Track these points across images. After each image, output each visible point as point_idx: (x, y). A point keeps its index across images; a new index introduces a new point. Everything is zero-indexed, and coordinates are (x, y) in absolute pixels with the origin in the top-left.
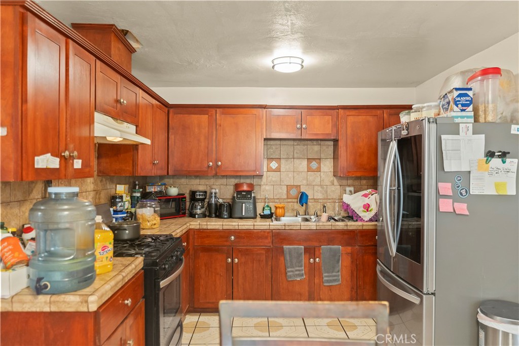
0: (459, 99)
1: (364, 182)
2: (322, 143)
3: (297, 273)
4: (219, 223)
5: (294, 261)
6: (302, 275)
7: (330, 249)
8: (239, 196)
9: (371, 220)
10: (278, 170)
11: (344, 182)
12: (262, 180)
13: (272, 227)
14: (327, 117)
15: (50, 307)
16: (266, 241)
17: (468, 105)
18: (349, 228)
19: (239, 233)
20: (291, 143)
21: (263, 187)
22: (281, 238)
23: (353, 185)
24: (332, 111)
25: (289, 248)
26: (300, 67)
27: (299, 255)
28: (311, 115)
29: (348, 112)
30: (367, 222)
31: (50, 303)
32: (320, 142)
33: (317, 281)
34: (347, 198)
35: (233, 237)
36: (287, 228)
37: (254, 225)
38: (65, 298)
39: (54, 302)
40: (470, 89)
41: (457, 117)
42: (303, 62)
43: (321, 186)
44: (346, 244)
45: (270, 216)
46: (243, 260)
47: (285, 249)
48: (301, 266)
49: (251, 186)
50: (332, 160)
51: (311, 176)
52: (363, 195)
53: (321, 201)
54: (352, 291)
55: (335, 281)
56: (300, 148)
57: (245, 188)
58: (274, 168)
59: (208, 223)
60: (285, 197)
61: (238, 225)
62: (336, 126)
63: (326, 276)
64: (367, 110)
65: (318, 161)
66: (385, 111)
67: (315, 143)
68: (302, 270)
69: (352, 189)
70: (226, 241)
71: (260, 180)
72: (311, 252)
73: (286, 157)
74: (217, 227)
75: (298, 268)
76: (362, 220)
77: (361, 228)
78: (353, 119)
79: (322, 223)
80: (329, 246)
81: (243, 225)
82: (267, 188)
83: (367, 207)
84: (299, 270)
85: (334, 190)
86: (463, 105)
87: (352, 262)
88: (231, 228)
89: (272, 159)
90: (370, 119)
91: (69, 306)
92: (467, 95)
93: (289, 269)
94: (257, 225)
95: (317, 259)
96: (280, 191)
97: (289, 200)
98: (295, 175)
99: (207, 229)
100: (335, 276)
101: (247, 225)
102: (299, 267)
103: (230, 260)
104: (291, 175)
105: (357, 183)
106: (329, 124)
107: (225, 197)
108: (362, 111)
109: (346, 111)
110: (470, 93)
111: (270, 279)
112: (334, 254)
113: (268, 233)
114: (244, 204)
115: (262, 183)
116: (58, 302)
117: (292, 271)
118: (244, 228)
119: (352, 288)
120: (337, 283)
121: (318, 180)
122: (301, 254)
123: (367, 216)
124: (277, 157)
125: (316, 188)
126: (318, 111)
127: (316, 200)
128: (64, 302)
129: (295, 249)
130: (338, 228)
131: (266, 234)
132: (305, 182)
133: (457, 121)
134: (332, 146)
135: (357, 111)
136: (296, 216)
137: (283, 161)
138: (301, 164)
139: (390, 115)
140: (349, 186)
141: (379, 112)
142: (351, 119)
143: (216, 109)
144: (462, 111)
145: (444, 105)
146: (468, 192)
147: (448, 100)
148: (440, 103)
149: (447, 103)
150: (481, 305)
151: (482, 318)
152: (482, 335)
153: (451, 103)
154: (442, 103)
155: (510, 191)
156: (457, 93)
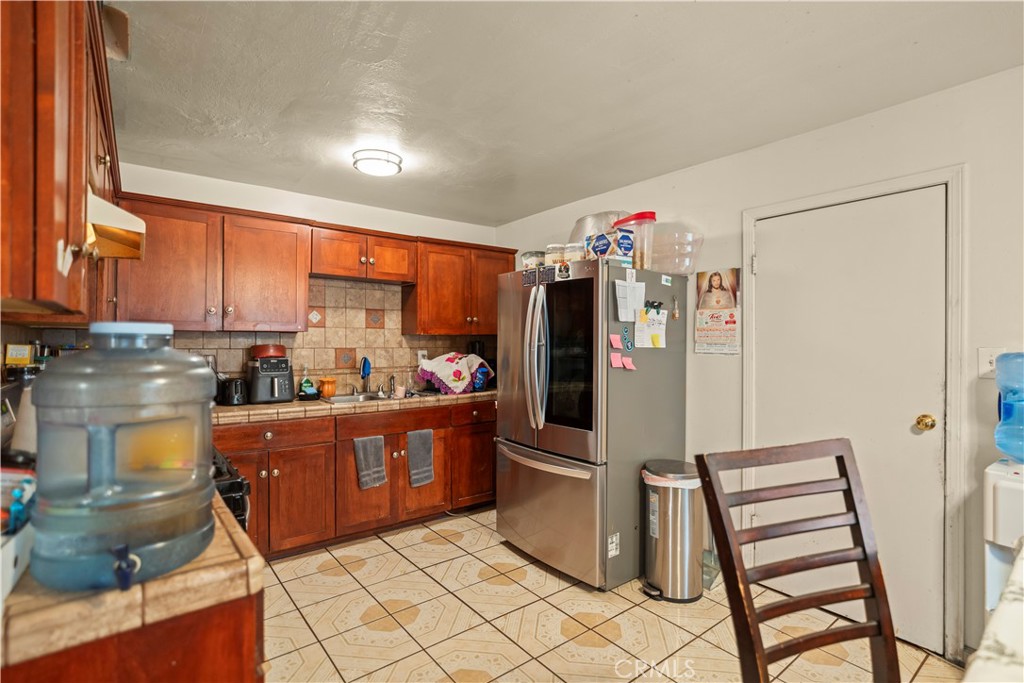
0: (621, 241)
1: (440, 343)
2: (386, 287)
3: (376, 475)
4: (242, 413)
5: (371, 459)
6: (384, 478)
7: (420, 434)
8: (265, 366)
9: (464, 392)
10: (321, 325)
11: (416, 343)
12: (294, 341)
13: (334, 412)
14: (402, 251)
15: (143, 615)
16: (327, 434)
17: (629, 250)
18: (442, 404)
19: (280, 428)
20: (343, 284)
21: (297, 352)
22: (348, 426)
23: (427, 348)
24: (409, 244)
25: (362, 442)
26: (397, 169)
27: (378, 449)
28: (381, 245)
29: (429, 247)
30: (460, 393)
31: (144, 604)
32: (383, 286)
33: (401, 483)
34: (427, 365)
35: (269, 434)
36: (358, 411)
37: (305, 411)
38: (185, 581)
39: (156, 598)
40: (631, 232)
41: (624, 262)
42: (400, 162)
43: (385, 349)
44: (437, 426)
45: (317, 396)
46: (287, 470)
47: (356, 443)
48: (381, 466)
49: (281, 349)
50: (400, 313)
51: (372, 334)
52: (449, 360)
53: (385, 370)
54: (445, 488)
55: (427, 478)
56: (355, 291)
57: (272, 352)
58: (315, 321)
59: (220, 415)
60: (333, 366)
61: (278, 413)
62: (414, 263)
63: (415, 474)
64: (453, 248)
65: (381, 312)
66: (473, 251)
67: (376, 286)
68: (383, 470)
69: (425, 352)
70: (257, 442)
71: (291, 340)
72: (394, 441)
73: (333, 305)
74: (238, 420)
75: (376, 469)
76: (453, 393)
77: (454, 403)
78: (434, 257)
79: (399, 401)
80: (417, 431)
81: (286, 413)
82: (304, 352)
83: (458, 375)
84: (378, 472)
85: (403, 355)
86: (626, 249)
87: (446, 449)
88: (265, 418)
89: (314, 307)
90: (456, 259)
91: (199, 595)
92: (628, 238)
93: (365, 473)
94: (311, 411)
95: (403, 452)
96: (325, 357)
97: (339, 371)
98: (348, 332)
99: (218, 425)
100: (425, 472)
101: (294, 412)
102: (377, 466)
103: (264, 473)
104: (341, 332)
105: (431, 344)
106: (404, 260)
107: (227, 370)
108: (446, 248)
109: (428, 245)
110: (631, 236)
111: (333, 494)
112: (424, 440)
113: (330, 421)
114: (276, 380)
115: (296, 345)
116: (166, 595)
117: (369, 475)
118: (288, 416)
119: (446, 484)
120: (428, 481)
121: (380, 341)
122: (381, 447)
123: (459, 386)
124: (320, 304)
125: (378, 352)
126: (391, 240)
127: (379, 370)
128: (186, 590)
129: (371, 441)
130: (427, 405)
131: (326, 423)
132: (362, 343)
133: (624, 265)
134: (400, 294)
135: (440, 247)
136: (353, 394)
137: (329, 312)
138: (356, 316)
139: (478, 257)
140: (422, 349)
141: (466, 252)
142: (433, 257)
143: (222, 215)
144: (625, 255)
145: (597, 247)
146: (633, 345)
147: (605, 242)
148: (588, 245)
149: (604, 245)
150: (644, 467)
151: (659, 481)
152: (654, 499)
153: (613, 245)
154: (592, 245)
155: (662, 344)
156: (620, 235)
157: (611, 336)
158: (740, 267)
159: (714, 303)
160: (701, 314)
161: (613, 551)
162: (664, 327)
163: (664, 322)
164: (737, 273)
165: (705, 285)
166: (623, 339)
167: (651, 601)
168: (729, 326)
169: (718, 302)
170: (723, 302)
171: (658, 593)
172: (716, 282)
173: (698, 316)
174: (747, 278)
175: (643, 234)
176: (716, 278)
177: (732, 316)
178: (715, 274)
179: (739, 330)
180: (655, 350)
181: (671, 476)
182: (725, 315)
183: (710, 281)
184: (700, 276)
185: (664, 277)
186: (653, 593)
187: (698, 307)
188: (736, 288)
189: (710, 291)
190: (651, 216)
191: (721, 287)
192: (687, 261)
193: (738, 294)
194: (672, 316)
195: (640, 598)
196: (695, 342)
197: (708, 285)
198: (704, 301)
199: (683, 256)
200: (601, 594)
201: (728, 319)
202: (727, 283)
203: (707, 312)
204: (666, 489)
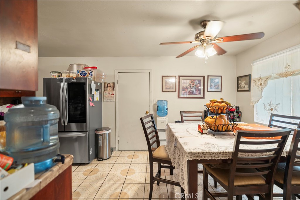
52: (8, 107)
144: (91, 77)
145: (82, 74)
146: (94, 100)
147: (85, 73)
148: (78, 73)
149: (85, 74)
150: (96, 130)
151: (101, 132)
152: (100, 137)
153: (88, 74)
154: (80, 73)
155: (98, 100)
156: (90, 72)
157: (90, 98)
158: (114, 82)
159: (109, 90)
160: (106, 92)
161: (91, 153)
162: (99, 95)
163: (99, 94)
164: (114, 83)
165: (106, 86)
166: (92, 99)
167: (101, 162)
168: (112, 95)
169: (110, 90)
170: (111, 90)
171: (102, 159)
172: (109, 85)
173: (105, 93)
174: (116, 85)
175: (94, 72)
176: (109, 84)
177: (113, 93)
178: (109, 83)
179: (115, 96)
180: (97, 101)
181: (104, 131)
182: (111, 93)
183: (108, 85)
184: (105, 83)
185: (98, 83)
186: (101, 159)
187: (104, 91)
188: (114, 86)
189: (107, 87)
190: (96, 68)
191: (110, 86)
192: (103, 80)
193: (114, 88)
194: (100, 93)
195: (98, 162)
196: (104, 99)
197: (107, 86)
198: (106, 89)
199: (102, 78)
200: (88, 165)
201: (112, 94)
202: (112, 85)
203: (107, 92)
204: (103, 134)
